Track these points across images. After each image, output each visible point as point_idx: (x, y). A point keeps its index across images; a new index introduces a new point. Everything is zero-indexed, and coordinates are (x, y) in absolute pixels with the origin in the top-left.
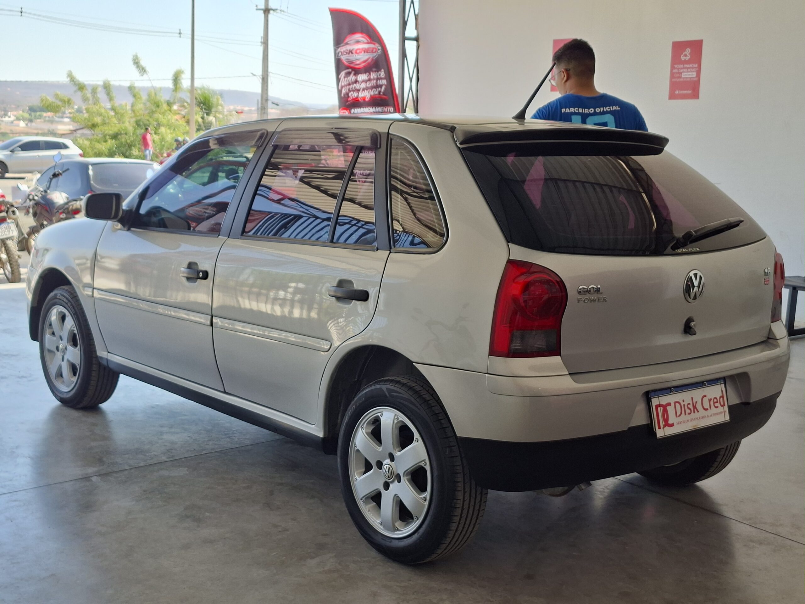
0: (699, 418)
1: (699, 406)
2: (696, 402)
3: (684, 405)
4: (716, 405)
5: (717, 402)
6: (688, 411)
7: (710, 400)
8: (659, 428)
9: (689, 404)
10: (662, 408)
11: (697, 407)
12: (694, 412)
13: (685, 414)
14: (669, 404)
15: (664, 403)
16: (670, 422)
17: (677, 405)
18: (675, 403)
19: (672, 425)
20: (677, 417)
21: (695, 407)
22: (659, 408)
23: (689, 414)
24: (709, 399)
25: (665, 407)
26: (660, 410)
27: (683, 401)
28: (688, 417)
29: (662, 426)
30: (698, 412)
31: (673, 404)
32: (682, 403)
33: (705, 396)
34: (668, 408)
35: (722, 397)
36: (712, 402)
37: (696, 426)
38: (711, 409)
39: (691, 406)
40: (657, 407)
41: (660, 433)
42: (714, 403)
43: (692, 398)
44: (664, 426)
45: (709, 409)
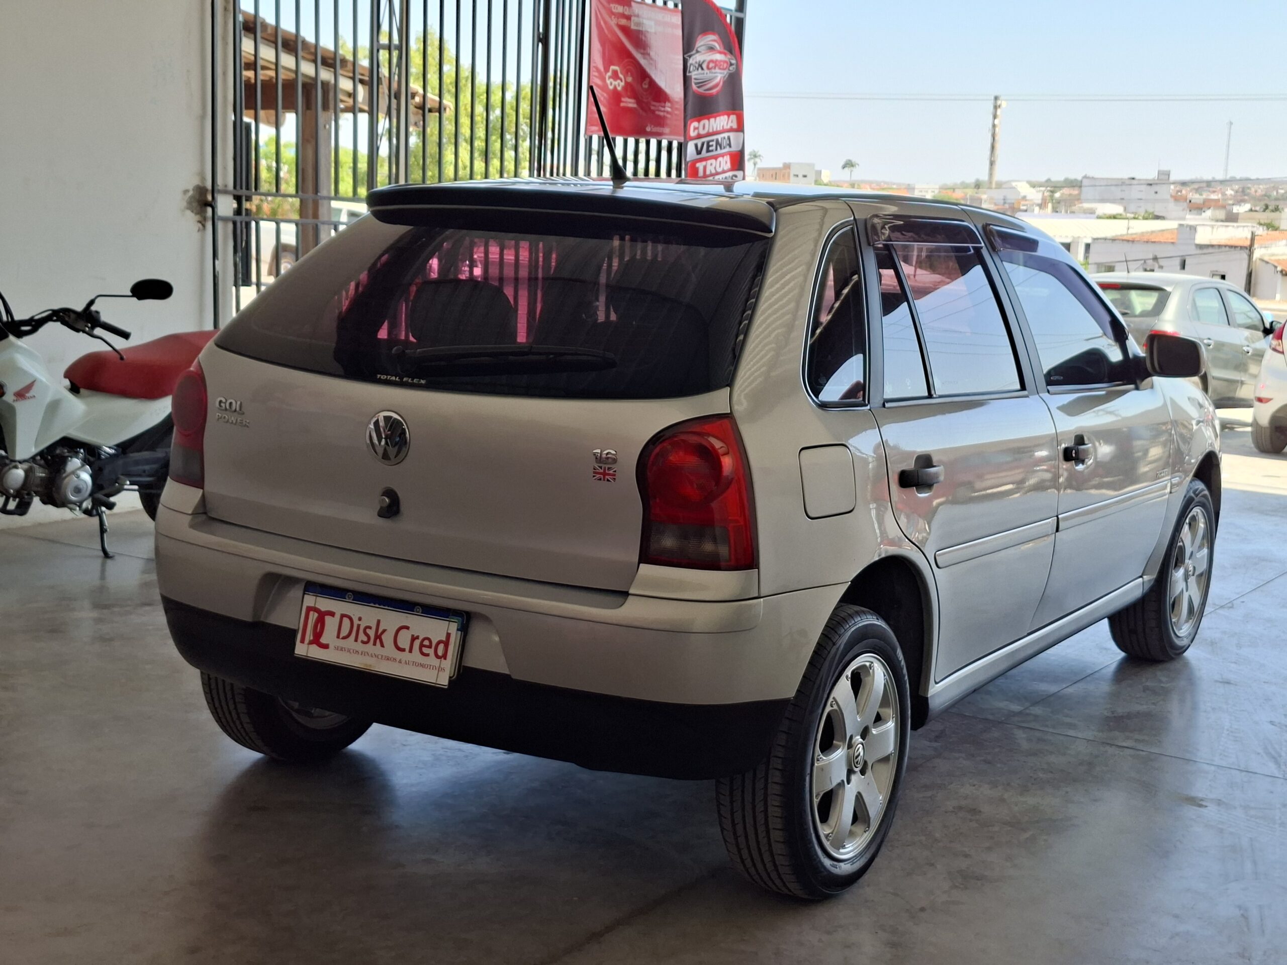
0: (380, 657)
1: (388, 639)
2: (384, 631)
3: (359, 626)
4: (425, 650)
5: (430, 647)
6: (362, 637)
7: (414, 639)
8: (302, 641)
9: (370, 628)
10: (316, 615)
11: (383, 637)
12: (375, 644)
13: (356, 640)
14: (332, 614)
15: (323, 609)
16: (323, 640)
17: (346, 622)
18: (343, 616)
19: (326, 647)
20: (338, 637)
21: (378, 637)
22: (311, 613)
23: (363, 642)
24: (413, 636)
25: (322, 616)
26: (313, 616)
27: (360, 619)
28: (359, 646)
29: (307, 641)
30: (382, 645)
31: (338, 617)
32: (356, 622)
33: (407, 628)
34: (328, 619)
35: (446, 644)
36: (417, 643)
37: (370, 666)
38: (411, 651)
39: (372, 633)
40: (309, 609)
41: (302, 649)
42: (422, 646)
43: (379, 622)
44: (311, 643)
45: (407, 649)
